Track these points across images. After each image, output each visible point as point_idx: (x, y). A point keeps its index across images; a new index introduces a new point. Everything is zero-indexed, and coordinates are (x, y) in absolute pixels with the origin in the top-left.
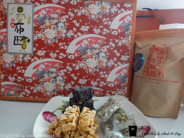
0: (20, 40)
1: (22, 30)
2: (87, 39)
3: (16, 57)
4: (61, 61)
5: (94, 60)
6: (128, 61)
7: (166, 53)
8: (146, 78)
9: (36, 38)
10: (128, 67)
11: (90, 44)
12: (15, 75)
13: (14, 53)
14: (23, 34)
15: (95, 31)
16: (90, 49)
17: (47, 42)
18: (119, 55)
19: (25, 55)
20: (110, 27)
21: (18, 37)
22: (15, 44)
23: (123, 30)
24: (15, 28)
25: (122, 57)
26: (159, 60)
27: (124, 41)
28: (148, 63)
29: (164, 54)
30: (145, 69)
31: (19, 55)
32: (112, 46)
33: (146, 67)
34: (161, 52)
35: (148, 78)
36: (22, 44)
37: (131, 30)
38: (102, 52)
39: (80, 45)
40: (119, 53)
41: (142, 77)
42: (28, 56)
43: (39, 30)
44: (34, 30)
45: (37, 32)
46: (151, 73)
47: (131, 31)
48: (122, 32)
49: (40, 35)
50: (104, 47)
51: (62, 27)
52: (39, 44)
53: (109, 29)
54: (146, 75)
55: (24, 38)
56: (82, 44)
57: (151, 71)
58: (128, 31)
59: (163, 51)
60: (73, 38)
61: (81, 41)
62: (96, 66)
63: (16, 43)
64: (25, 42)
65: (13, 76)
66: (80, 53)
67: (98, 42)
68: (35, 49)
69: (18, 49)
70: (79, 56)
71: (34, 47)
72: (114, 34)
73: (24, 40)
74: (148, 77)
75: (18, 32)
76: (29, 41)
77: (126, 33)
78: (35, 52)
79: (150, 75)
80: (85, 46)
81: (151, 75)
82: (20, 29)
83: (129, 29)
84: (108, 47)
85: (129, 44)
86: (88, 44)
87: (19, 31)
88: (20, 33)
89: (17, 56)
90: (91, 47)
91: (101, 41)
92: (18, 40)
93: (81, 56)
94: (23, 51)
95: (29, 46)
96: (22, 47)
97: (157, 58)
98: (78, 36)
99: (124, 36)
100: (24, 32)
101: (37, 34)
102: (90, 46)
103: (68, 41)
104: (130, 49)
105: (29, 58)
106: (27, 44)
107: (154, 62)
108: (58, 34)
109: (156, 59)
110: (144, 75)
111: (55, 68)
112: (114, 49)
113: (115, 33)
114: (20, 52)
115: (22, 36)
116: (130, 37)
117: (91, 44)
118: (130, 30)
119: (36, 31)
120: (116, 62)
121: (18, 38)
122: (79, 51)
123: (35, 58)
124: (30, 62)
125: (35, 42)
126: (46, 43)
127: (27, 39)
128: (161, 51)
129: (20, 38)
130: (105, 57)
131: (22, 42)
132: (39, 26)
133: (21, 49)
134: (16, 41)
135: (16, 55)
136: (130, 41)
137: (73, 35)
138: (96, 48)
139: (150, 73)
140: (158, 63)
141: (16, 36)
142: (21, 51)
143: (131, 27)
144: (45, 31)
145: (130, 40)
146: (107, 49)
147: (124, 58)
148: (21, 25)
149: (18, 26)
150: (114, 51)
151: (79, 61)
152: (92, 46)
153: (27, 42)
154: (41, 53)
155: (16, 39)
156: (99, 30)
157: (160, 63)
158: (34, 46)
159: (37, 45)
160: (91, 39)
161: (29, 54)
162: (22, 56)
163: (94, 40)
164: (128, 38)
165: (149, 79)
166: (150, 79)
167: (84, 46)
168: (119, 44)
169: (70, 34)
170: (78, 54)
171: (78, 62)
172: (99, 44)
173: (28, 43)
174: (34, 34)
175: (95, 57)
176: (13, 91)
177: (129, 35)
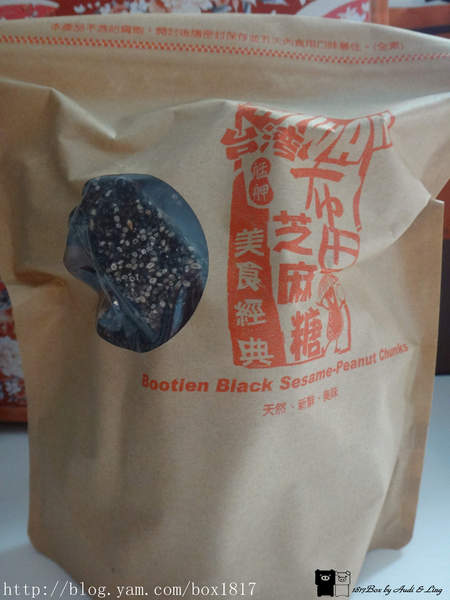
7: (351, 173)
8: (267, 386)
26: (325, 219)
28: (249, 257)
29: (336, 177)
30: (242, 312)
33: (248, 293)
34: (323, 166)
35: (276, 384)
41: (223, 385)
46: (295, 334)
54: (256, 364)
57: (297, 320)
59: (335, 154)
74: (275, 375)
79: (290, 357)
81: (295, 349)
97: (307, 207)
107: (303, 245)
109: (309, 220)
110: (238, 362)
128: (324, 157)
139: (288, 341)
140: (324, 247)
157: (337, 248)
165: (287, 383)
166: (296, 383)
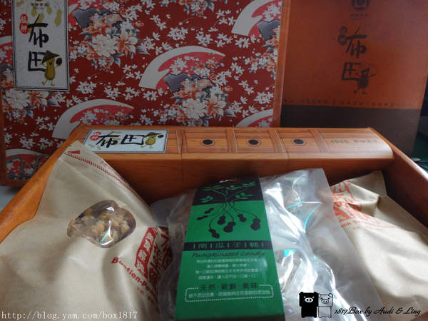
0: (40, 60)
1: (43, 38)
2: (182, 57)
3: (34, 97)
4: (129, 104)
5: (198, 103)
6: (271, 103)
9: (74, 56)
10: (270, 117)
11: (189, 68)
12: (33, 135)
13: (30, 89)
14: (47, 47)
15: (200, 40)
16: (189, 78)
17: (98, 63)
18: (252, 92)
19: (52, 92)
20: (234, 31)
21: (35, 54)
22: (30, 69)
23: (260, 36)
24: (29, 34)
25: (257, 95)
27: (263, 61)
31: (41, 92)
32: (237, 73)
36: (45, 68)
37: (278, 37)
38: (215, 85)
39: (168, 71)
40: (252, 88)
42: (59, 93)
43: (81, 38)
44: (69, 38)
45: (76, 42)
47: (278, 40)
48: (258, 41)
49: (82, 49)
50: (219, 75)
51: (128, 31)
52: (82, 68)
53: (229, 34)
55: (49, 56)
56: (173, 67)
58: (271, 38)
60: (152, 55)
61: (171, 62)
62: (203, 115)
63: (33, 66)
64: (51, 64)
65: (31, 138)
66: (168, 88)
67: (207, 62)
68: (72, 80)
69: (36, 79)
70: (166, 93)
71: (71, 76)
72: (240, 46)
73: (50, 61)
75: (35, 43)
76: (59, 62)
77: (268, 43)
78: (73, 87)
80: (180, 72)
82: (40, 37)
83: (275, 34)
84: (228, 73)
85: (275, 68)
86: (185, 69)
87: (38, 41)
88: (41, 46)
89: (36, 94)
90: (192, 74)
91: (213, 62)
92: (36, 60)
93: (170, 94)
94: (48, 84)
95: (61, 72)
96: (46, 75)
98: (164, 51)
99: (263, 51)
100: (49, 42)
101: (76, 47)
102: (190, 71)
103: (142, 61)
104: (275, 78)
105: (62, 99)
106: (56, 69)
108: (121, 46)
111: (116, 119)
112: (242, 78)
113: (243, 43)
114: (42, 86)
115: (45, 51)
116: (276, 52)
117: (192, 67)
118: (276, 38)
119: (73, 40)
120: (245, 107)
121: (36, 57)
122: (166, 83)
123: (75, 98)
124: (63, 108)
125: (72, 65)
126: (96, 67)
127: (56, 58)
129: (40, 57)
130: (222, 95)
131: (45, 63)
132: (80, 30)
133: (44, 79)
134: (33, 63)
135: (34, 93)
136: (276, 61)
137: (153, 48)
138: (202, 76)
141: (34, 53)
142: (43, 83)
143: (278, 31)
144: (93, 41)
145: (276, 59)
146: (227, 78)
147: (263, 98)
148: (43, 28)
149: (36, 30)
150: (241, 82)
151: (167, 106)
152: (195, 71)
153: (55, 65)
154: (86, 87)
155: (32, 57)
156: (208, 36)
158: (71, 73)
159: (76, 70)
160: (192, 56)
161: (61, 90)
162: (46, 94)
163: (197, 60)
164: (271, 55)
167: (176, 72)
168: (252, 69)
169: (147, 46)
170: (165, 90)
171: (165, 107)
172: (208, 69)
173: (59, 67)
174: (71, 48)
175: (200, 96)
176: (32, 169)
177: (274, 47)
